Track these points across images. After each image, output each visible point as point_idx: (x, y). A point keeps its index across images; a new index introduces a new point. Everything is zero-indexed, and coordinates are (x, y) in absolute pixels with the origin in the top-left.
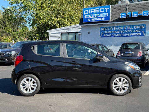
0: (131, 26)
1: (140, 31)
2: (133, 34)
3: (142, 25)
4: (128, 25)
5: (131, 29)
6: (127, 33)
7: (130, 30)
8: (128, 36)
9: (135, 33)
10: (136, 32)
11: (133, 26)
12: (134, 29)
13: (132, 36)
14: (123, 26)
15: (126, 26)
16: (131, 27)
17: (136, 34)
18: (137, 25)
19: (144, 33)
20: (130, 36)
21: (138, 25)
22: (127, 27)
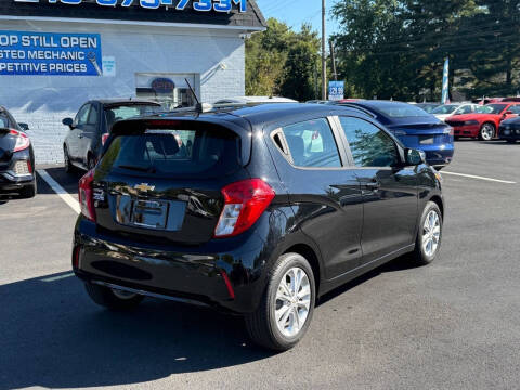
0: (48, 36)
1: (81, 55)
2: (59, 67)
3: (87, 36)
4: (39, 30)
5: (51, 49)
6: (36, 61)
7: (45, 48)
8: (40, 72)
9: (64, 61)
10: (70, 61)
11: (57, 37)
12: (60, 49)
13: (55, 73)
14: (20, 34)
15: (30, 34)
16: (48, 41)
17: (70, 67)
18: (70, 36)
19: (96, 66)
20: (49, 73)
21: (74, 35)
22: (35, 38)
